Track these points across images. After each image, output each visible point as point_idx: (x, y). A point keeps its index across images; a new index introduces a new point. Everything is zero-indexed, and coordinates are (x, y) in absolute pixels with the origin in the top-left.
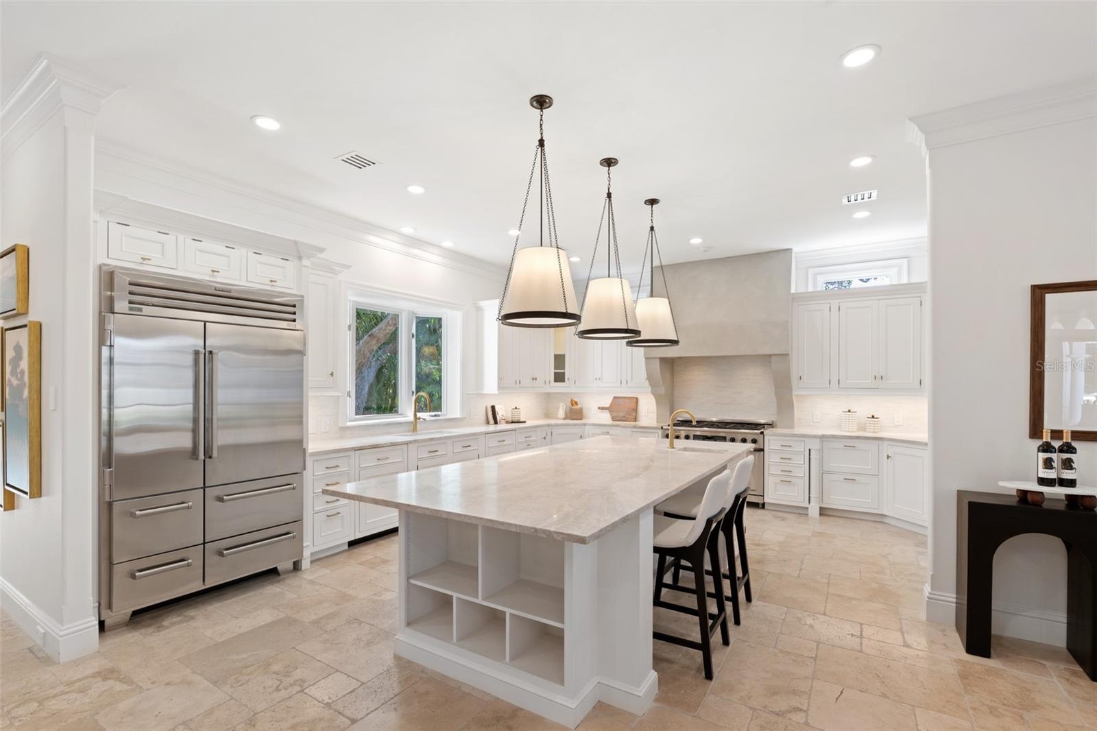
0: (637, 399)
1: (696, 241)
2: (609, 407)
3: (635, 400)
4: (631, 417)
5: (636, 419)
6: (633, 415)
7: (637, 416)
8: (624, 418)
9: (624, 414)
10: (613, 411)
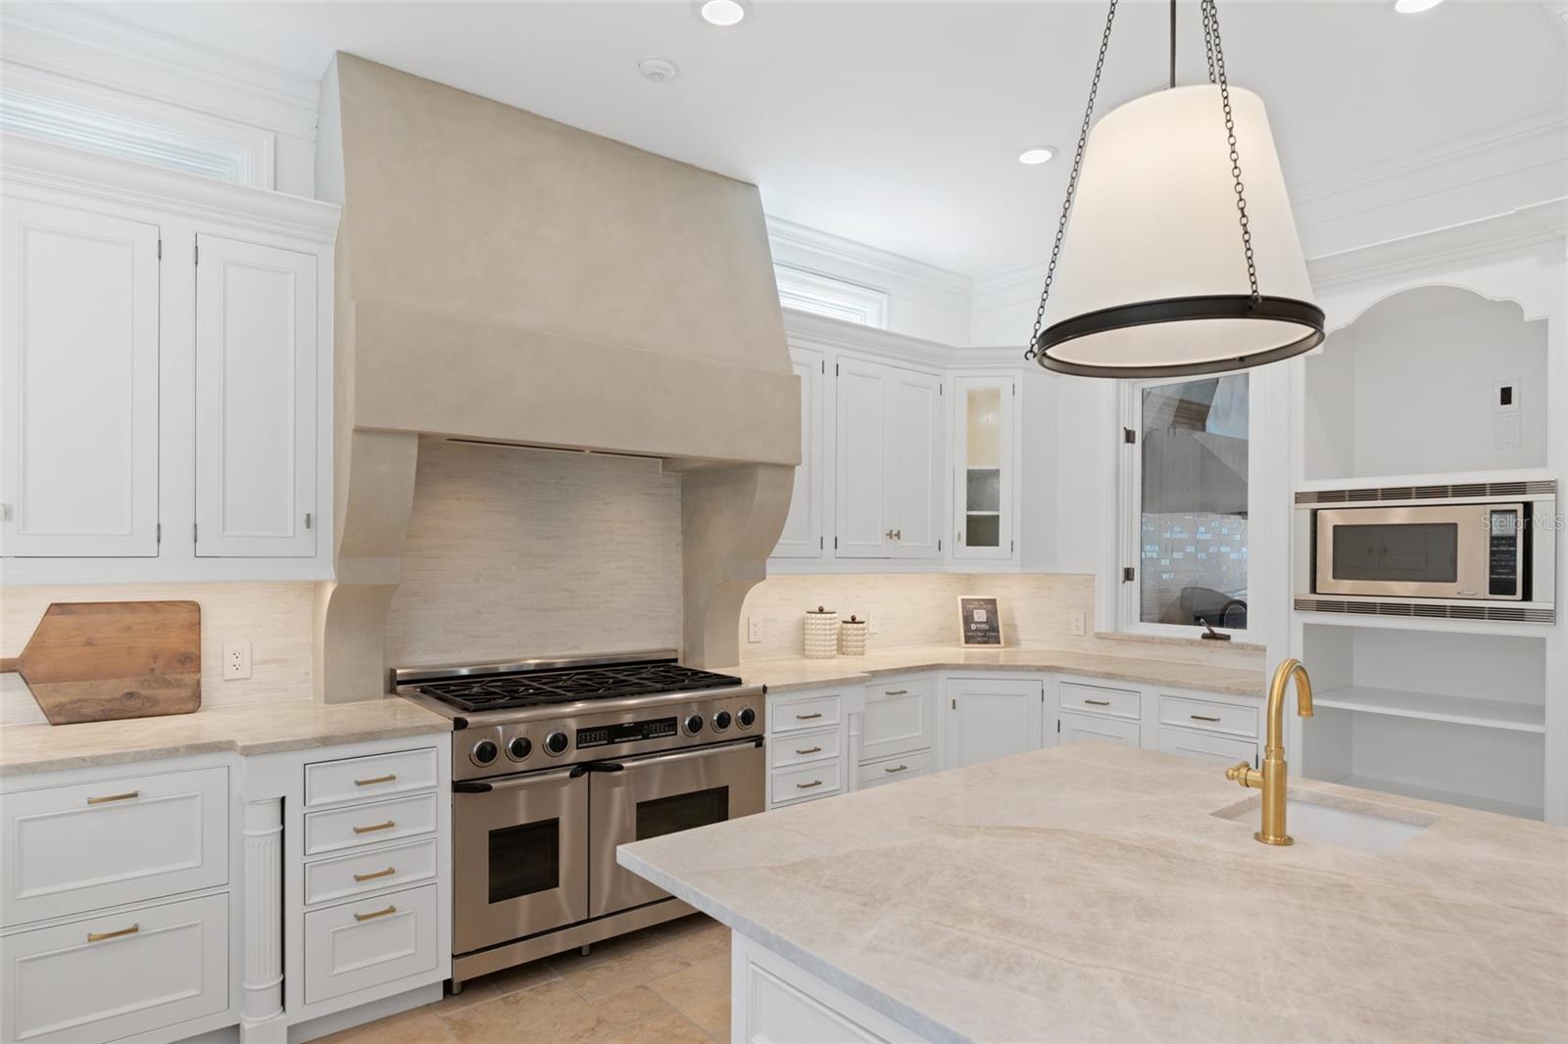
0: (196, 608)
2: (23, 659)
3: (184, 616)
4: (173, 692)
5: (193, 702)
6: (179, 684)
7: (198, 684)
8: (133, 703)
9: (128, 685)
10: (54, 678)
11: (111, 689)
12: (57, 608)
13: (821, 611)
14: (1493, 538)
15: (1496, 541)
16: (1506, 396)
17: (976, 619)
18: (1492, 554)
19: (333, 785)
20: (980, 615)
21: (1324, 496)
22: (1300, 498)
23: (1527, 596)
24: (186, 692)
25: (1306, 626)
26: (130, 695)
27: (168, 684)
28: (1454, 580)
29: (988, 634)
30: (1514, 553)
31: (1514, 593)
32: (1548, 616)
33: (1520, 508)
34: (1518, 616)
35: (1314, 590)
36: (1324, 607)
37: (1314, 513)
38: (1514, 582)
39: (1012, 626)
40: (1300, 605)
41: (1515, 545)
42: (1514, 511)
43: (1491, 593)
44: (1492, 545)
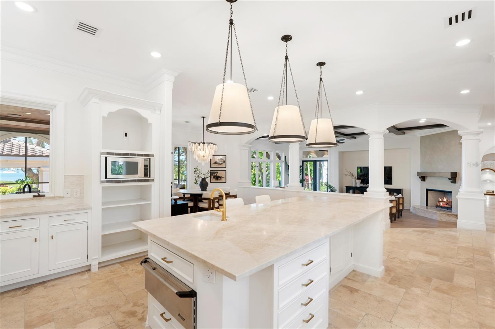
14: (144, 165)
15: (145, 166)
16: (126, 135)
18: (144, 168)
21: (108, 154)
22: (102, 153)
23: (150, 177)
25: (102, 187)
28: (138, 174)
30: (148, 168)
31: (148, 176)
32: (153, 180)
33: (149, 159)
34: (148, 181)
35: (106, 178)
36: (108, 182)
37: (106, 158)
38: (148, 174)
40: (102, 182)
41: (148, 167)
42: (148, 160)
43: (144, 176)
44: (144, 167)
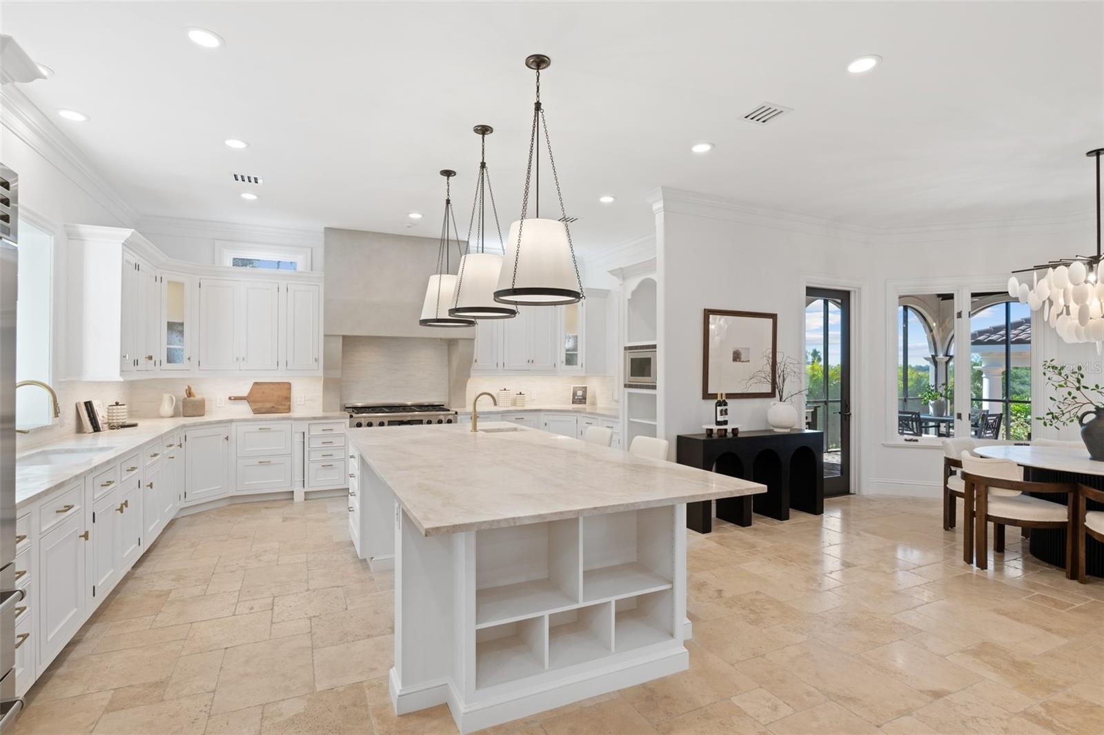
0: (290, 384)
1: (415, 216)
2: (248, 396)
3: (287, 386)
4: (283, 407)
5: (289, 410)
6: (285, 405)
7: (290, 405)
8: (273, 409)
9: (272, 405)
10: (254, 402)
11: (268, 405)
12: (256, 384)
13: (505, 390)
17: (578, 394)
19: (316, 430)
20: (580, 393)
24: (287, 407)
26: (273, 407)
27: (282, 405)
29: (583, 400)
39: (594, 397)
